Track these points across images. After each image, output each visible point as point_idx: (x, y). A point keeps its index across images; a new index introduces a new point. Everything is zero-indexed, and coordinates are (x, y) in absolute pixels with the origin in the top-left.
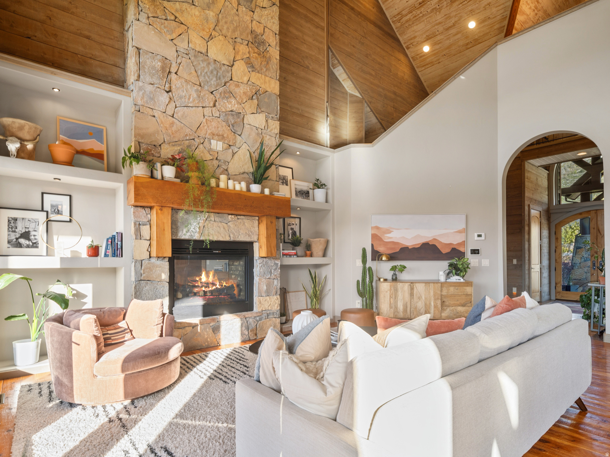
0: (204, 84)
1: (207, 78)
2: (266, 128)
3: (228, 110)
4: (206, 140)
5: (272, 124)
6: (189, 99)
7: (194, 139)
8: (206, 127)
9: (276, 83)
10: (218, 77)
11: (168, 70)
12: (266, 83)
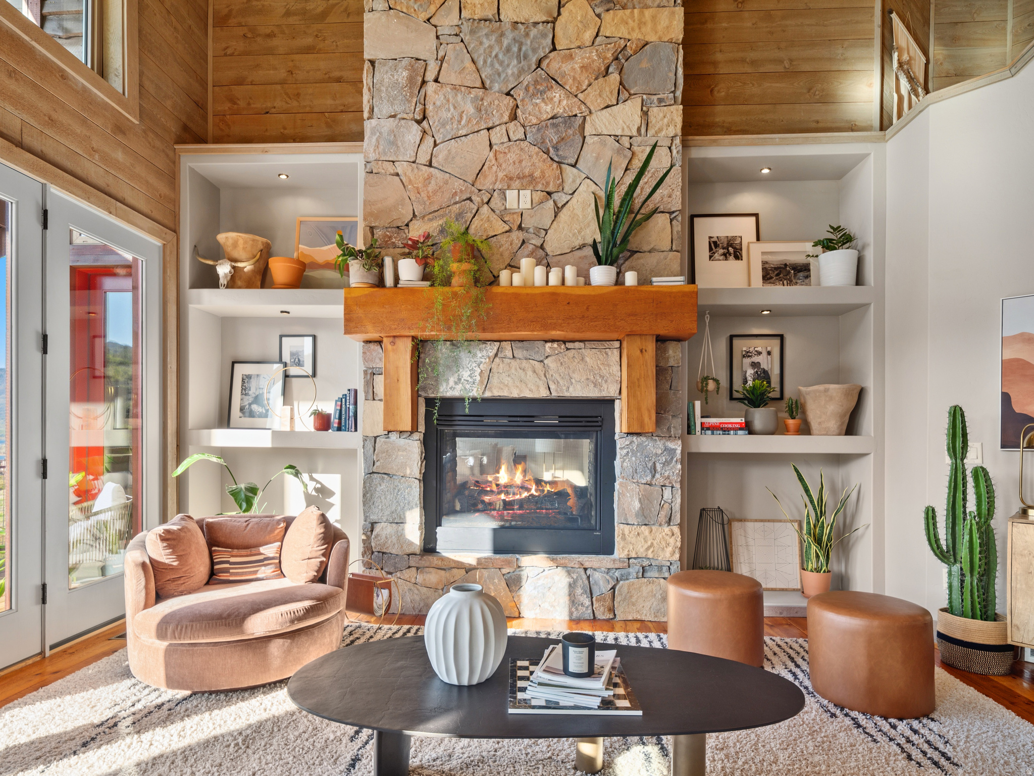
0: (491, 82)
1: (497, 66)
2: (643, 131)
3: (545, 117)
4: (495, 194)
5: (661, 115)
6: (459, 122)
7: (470, 199)
8: (495, 168)
9: (673, 13)
10: (522, 57)
11: (420, 79)
12: (645, 23)
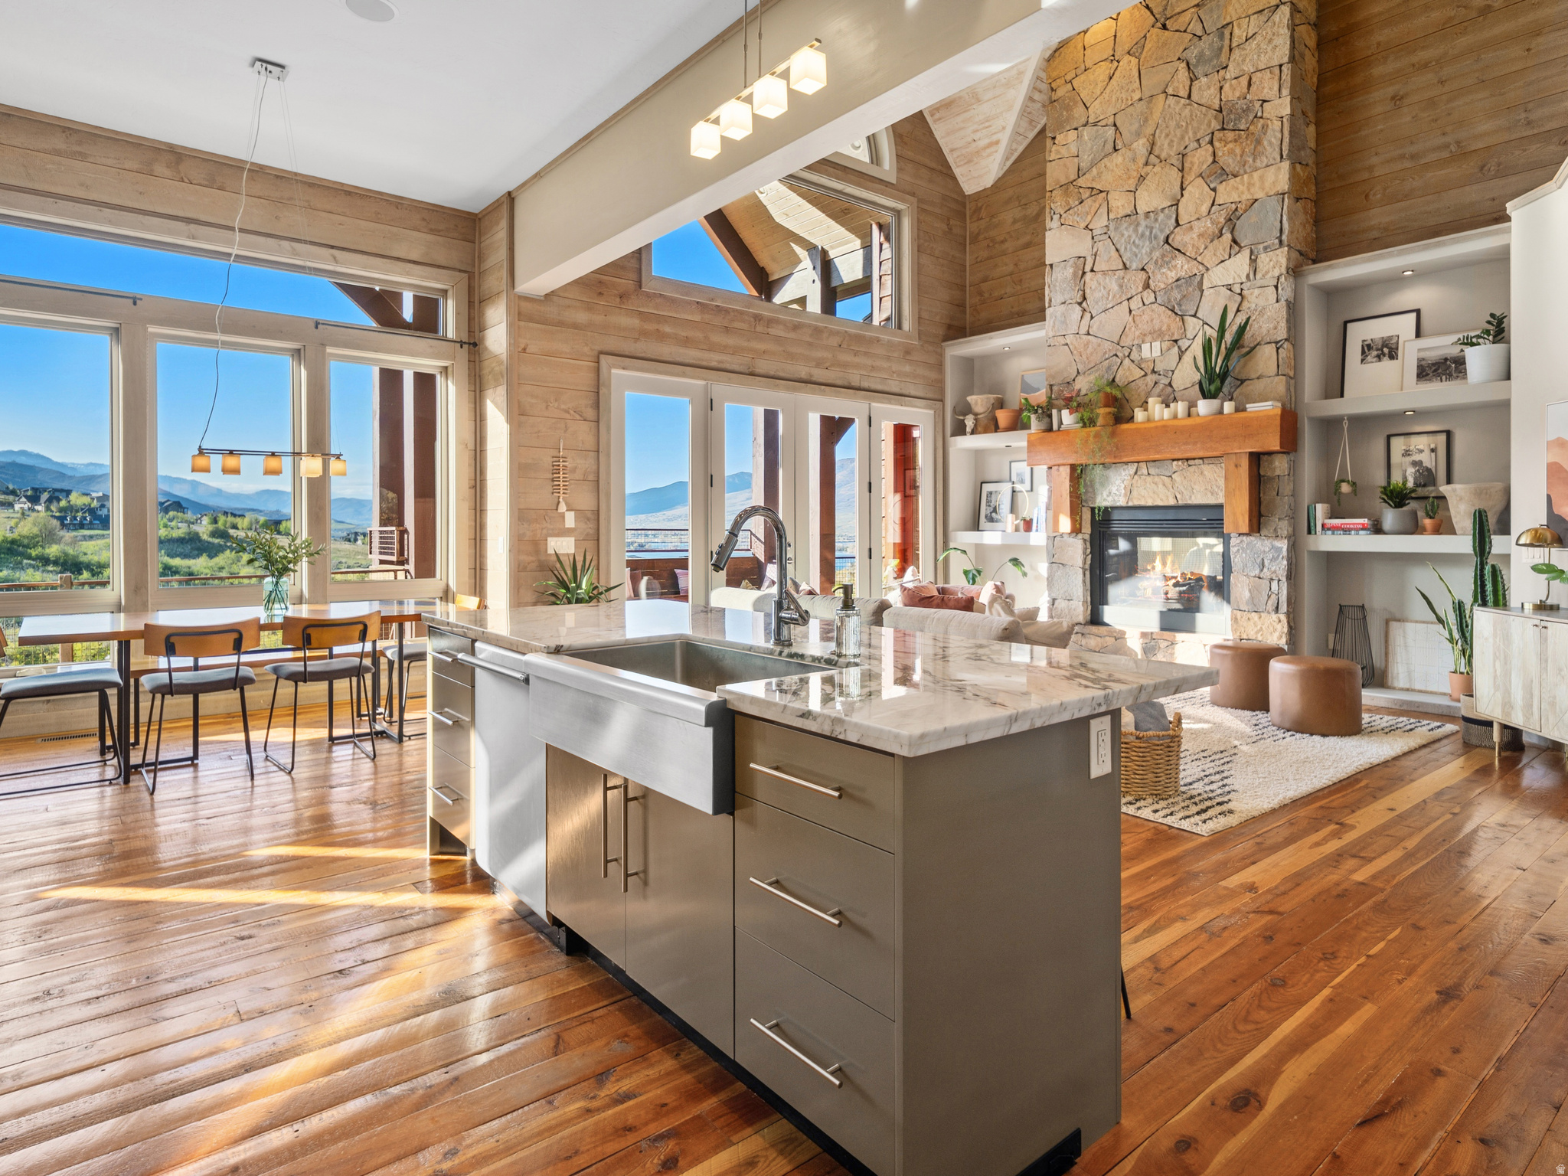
0: (1130, 263)
1: (1134, 249)
2: (1252, 276)
3: (1170, 281)
4: (1134, 348)
5: (1268, 259)
6: (1108, 298)
8: (1133, 328)
9: (1279, 168)
10: (1152, 238)
11: (1081, 272)
12: (1253, 185)
